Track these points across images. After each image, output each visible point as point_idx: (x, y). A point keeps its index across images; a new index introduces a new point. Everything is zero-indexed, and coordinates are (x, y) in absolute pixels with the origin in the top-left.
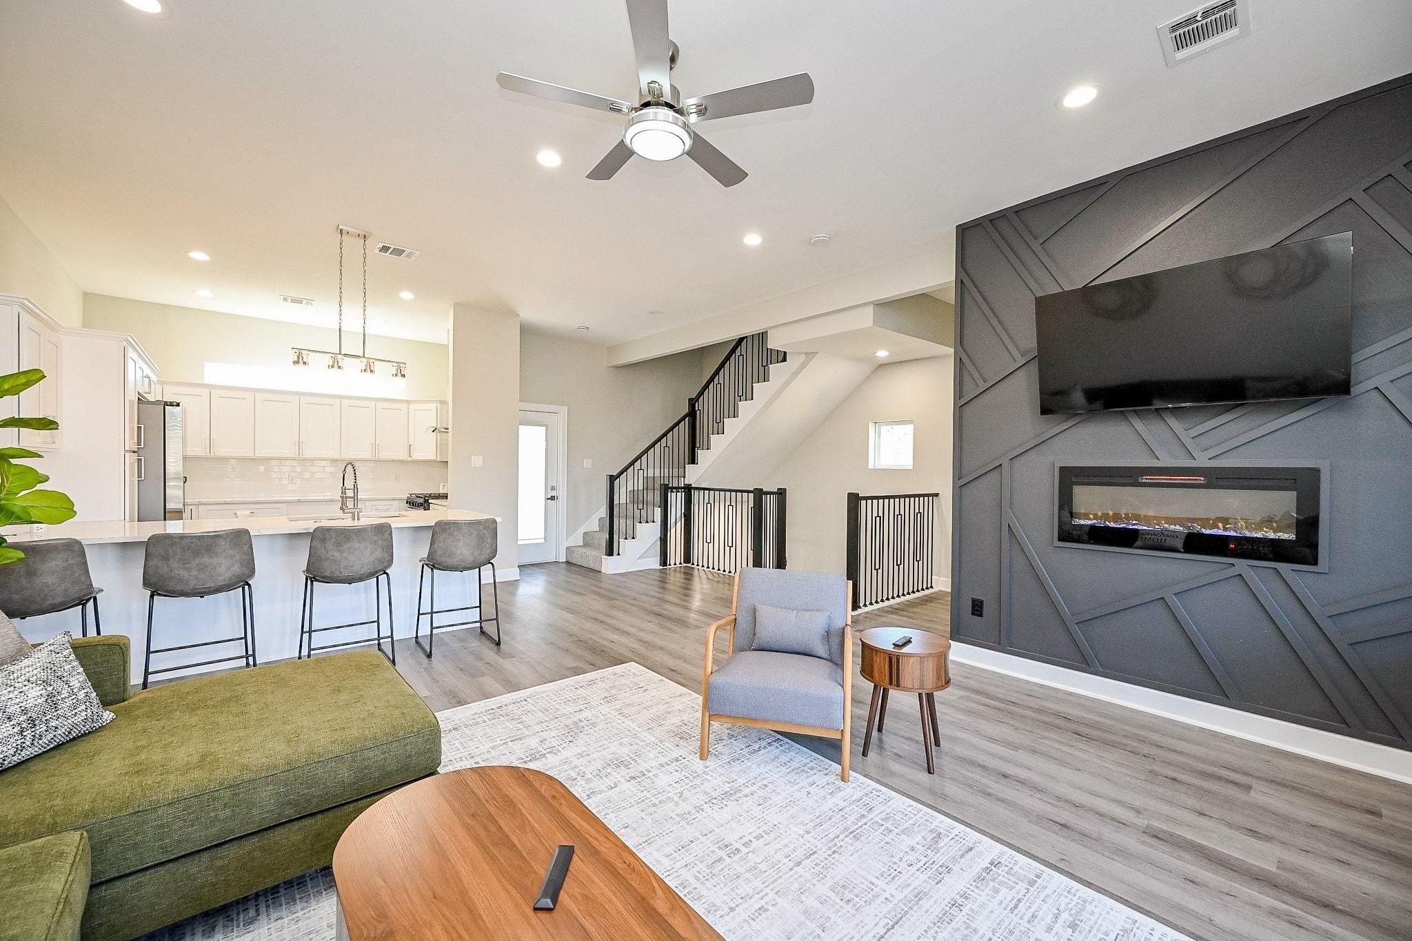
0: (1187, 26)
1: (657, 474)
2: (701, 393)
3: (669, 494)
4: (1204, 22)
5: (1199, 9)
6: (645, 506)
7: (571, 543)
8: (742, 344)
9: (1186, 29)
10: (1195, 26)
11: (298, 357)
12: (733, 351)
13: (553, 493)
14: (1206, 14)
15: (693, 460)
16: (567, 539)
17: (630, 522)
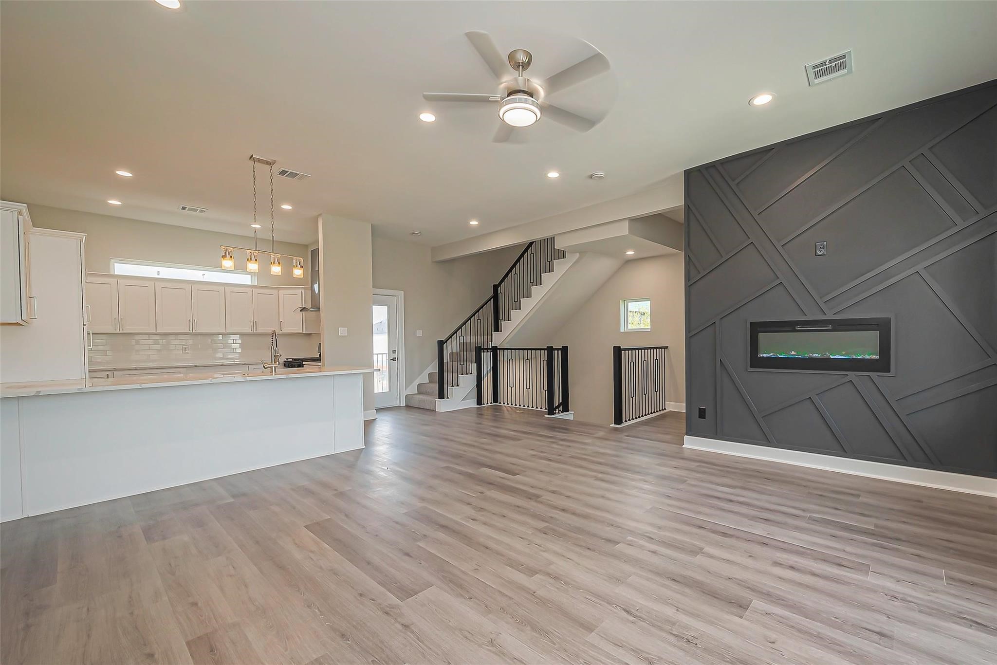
0: (821, 66)
1: (473, 341)
2: (503, 280)
3: (482, 353)
4: (830, 65)
5: (828, 58)
6: (465, 363)
7: (408, 392)
8: (533, 246)
9: (821, 68)
10: (825, 67)
11: (225, 253)
12: (526, 250)
13: (395, 356)
14: (831, 61)
15: (497, 328)
16: (406, 389)
17: (455, 375)
